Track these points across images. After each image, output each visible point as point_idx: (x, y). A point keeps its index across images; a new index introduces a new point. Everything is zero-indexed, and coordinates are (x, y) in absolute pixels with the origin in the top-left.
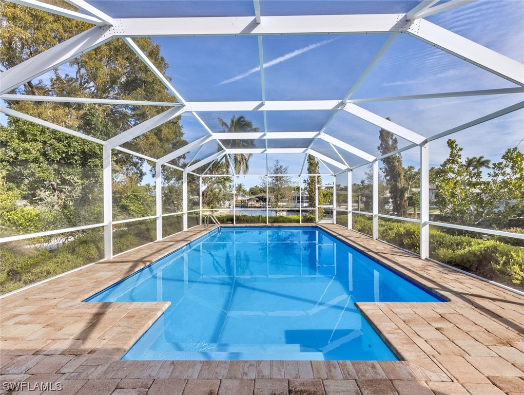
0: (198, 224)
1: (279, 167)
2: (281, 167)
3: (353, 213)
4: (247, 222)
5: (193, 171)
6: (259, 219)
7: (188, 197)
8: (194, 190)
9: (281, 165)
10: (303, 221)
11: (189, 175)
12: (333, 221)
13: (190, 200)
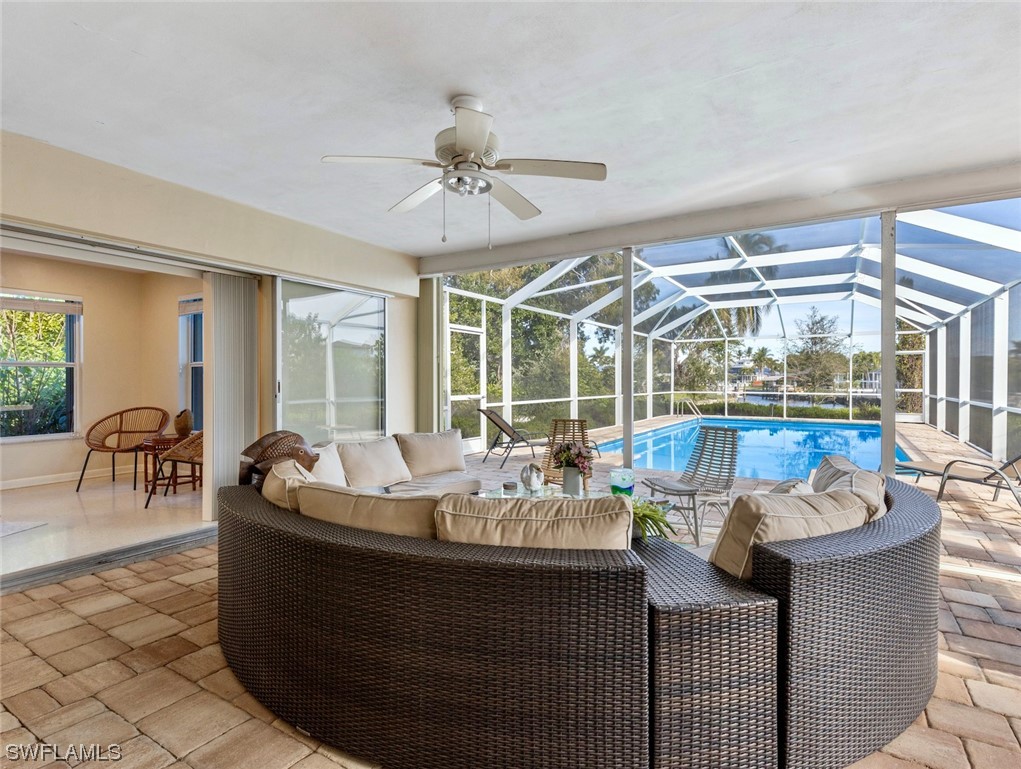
0: (668, 413)
1: (818, 318)
2: (822, 319)
3: (947, 401)
4: (750, 414)
5: (663, 336)
6: (770, 410)
7: (654, 375)
8: (662, 364)
9: (823, 315)
10: (856, 417)
11: (654, 340)
12: (923, 418)
13: (656, 379)
